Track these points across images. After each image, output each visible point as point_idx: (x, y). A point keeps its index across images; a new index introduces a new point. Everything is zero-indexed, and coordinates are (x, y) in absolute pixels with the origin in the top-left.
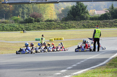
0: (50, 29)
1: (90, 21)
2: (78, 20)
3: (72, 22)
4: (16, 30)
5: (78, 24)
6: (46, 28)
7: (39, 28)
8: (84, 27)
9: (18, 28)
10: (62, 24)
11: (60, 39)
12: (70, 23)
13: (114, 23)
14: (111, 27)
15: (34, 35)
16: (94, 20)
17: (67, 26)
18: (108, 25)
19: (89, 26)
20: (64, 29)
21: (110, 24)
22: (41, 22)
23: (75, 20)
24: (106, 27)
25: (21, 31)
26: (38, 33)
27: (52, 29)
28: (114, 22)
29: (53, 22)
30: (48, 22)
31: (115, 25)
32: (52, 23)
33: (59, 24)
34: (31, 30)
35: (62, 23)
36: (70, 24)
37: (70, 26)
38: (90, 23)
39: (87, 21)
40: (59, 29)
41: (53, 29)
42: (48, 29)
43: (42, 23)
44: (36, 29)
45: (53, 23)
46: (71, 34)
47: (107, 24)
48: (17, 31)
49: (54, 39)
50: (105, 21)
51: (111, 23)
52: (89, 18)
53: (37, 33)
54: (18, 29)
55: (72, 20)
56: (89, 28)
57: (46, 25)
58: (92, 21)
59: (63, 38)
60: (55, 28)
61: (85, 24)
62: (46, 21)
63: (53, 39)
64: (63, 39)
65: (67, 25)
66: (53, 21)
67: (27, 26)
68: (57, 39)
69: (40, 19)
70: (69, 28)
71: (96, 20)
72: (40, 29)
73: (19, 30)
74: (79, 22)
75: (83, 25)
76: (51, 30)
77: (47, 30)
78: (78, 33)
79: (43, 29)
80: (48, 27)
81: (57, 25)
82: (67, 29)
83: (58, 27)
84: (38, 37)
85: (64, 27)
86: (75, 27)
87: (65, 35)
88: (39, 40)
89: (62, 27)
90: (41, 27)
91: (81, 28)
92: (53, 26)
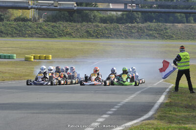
1: (100, 24)
2: (78, 22)
3: (65, 24)
5: (76, 30)
6: (15, 33)
7: (2, 32)
8: (89, 35)
10: (46, 28)
11: (45, 57)
12: (62, 25)
13: (145, 30)
14: (140, 37)
16: (107, 23)
17: (56, 32)
18: (133, 34)
19: (98, 34)
20: (50, 37)
21: (138, 32)
22: (5, 22)
23: (71, 22)
24: (131, 37)
27: (27, 36)
28: (147, 29)
29: (30, 23)
30: (19, 22)
31: (147, 35)
32: (27, 25)
33: (40, 28)
35: (46, 26)
36: (61, 27)
37: (61, 32)
38: (100, 29)
39: (94, 24)
41: (28, 37)
42: (20, 36)
43: (8, 23)
45: (29, 25)
46: (64, 49)
47: (133, 31)
49: (34, 57)
50: (130, 25)
51: (141, 30)
52: (98, 18)
55: (67, 21)
56: (98, 38)
57: (15, 28)
58: (105, 25)
59: (51, 56)
60: (32, 34)
61: (91, 30)
62: (15, 20)
63: (33, 57)
64: (51, 58)
65: (56, 30)
66: (30, 20)
68: (40, 57)
69: (4, 15)
70: (61, 36)
71: (111, 23)
72: (4, 35)
74: (79, 25)
75: (87, 32)
76: (24, 37)
77: (16, 37)
78: (78, 48)
79: (10, 34)
80: (20, 31)
81: (37, 28)
82: (56, 37)
83: (38, 33)
84: (2, 51)
85: (50, 33)
86: (72, 35)
87: (53, 49)
88: (5, 57)
89: (46, 34)
90: (6, 32)
91: (82, 37)
92: (28, 31)
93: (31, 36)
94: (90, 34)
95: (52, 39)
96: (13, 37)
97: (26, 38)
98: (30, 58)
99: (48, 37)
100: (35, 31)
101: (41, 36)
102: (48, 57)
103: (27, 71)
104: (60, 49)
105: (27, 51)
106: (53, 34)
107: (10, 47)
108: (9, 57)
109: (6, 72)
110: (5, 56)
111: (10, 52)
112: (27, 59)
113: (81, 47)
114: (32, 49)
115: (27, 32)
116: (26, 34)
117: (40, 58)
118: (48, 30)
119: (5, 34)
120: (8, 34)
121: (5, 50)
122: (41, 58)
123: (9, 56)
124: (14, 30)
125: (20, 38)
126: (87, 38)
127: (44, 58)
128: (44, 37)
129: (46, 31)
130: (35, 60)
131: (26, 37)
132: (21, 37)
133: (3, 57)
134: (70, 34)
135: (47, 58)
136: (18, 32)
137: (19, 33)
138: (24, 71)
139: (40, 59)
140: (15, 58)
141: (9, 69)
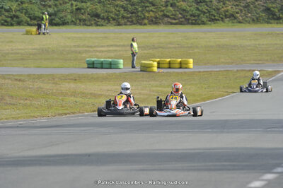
0: (140, 22)
4: (9, 19)
5: (245, 7)
6: (123, 17)
7: (97, 16)
8: (271, 16)
9: (18, 13)
10: (183, 5)
11: (181, 63)
15: (79, 46)
17: (205, 13)
20: (192, 24)
25: (28, 28)
26: (94, 35)
27: (146, 21)
34: (64, 23)
36: (215, 3)
37: (214, 12)
40: (171, 24)
41: (150, 24)
42: (132, 23)
44: (84, 23)
46: (219, 46)
48: (12, 25)
49: (159, 63)
53: (89, 35)
54: (17, 17)
57: (122, 7)
59: (191, 61)
60: (156, 18)
61: (275, 7)
63: (156, 64)
64: (191, 66)
65: (204, 8)
67: (50, 6)
68: (170, 63)
70: (213, 20)
72: (101, 22)
73: (19, 24)
75: (268, 10)
76: (141, 24)
77: (125, 24)
79: (114, 19)
80: (132, 13)
81: (167, 6)
82: (204, 23)
83: (168, 16)
84: (98, 53)
85: (191, 15)
86: (235, 18)
87: (197, 47)
88: (102, 66)
89: (184, 17)
90: (106, 15)
91: (256, 20)
92: (149, 11)
93: (155, 22)
94: (274, 15)
95: (197, 28)
96: (119, 24)
97: (145, 27)
98: (151, 66)
99: (188, 23)
100: (163, 11)
101: (174, 21)
102: (187, 63)
103: (143, 92)
104: (212, 47)
105: (146, 52)
106: (198, 16)
107: (112, 46)
108: (111, 66)
109: (101, 95)
110: (102, 63)
111: (112, 55)
112: (145, 69)
113: (253, 42)
114: (156, 48)
115: (147, 15)
116: (144, 18)
117: (170, 66)
118: (188, 8)
119: (103, 19)
120: (109, 21)
121: (102, 52)
122: (172, 66)
123: (110, 64)
124: (122, 12)
125: (134, 26)
126: (268, 23)
127: (178, 66)
128: (180, 23)
129: (184, 10)
130: (161, 70)
131: (145, 24)
132: (134, 24)
133: (99, 66)
134: (232, 15)
135: (183, 66)
136: (129, 15)
137: (130, 17)
138: (137, 92)
139: (170, 68)
140: (122, 66)
141: (109, 87)
